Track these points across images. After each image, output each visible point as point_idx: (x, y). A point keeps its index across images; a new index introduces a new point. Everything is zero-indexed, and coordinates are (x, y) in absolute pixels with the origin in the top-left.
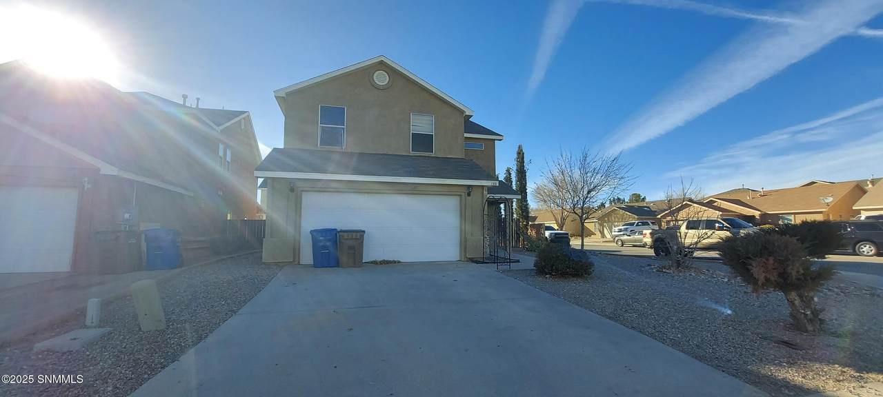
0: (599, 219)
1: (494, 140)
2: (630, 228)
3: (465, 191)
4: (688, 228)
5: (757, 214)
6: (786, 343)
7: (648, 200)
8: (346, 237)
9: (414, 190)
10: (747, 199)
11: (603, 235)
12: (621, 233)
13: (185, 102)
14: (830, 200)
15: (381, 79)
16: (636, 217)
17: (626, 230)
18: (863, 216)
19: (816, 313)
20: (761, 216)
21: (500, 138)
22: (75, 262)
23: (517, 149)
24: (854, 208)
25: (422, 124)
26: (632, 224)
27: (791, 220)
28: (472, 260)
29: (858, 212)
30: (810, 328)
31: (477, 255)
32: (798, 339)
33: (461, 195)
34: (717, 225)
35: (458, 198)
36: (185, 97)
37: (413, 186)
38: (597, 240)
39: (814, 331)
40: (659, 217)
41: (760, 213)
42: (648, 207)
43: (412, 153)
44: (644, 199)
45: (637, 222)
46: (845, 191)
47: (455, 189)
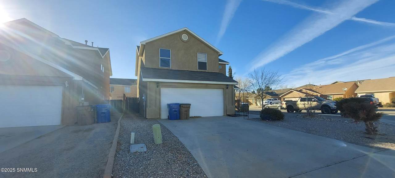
0: (255, 98)
1: (225, 64)
2: (270, 101)
3: (225, 87)
4: (301, 101)
5: (319, 95)
6: (368, 138)
7: (272, 89)
8: (184, 107)
9: (207, 86)
10: (314, 89)
11: (257, 105)
12: (266, 103)
13: (86, 44)
14: (346, 89)
15: (185, 37)
16: (271, 96)
17: (268, 102)
18: (359, 95)
19: (374, 128)
20: (320, 96)
21: (228, 63)
22: (63, 120)
23: (229, 68)
24: (355, 92)
25: (202, 58)
26: (271, 100)
27: (331, 97)
28: (229, 115)
29: (357, 94)
30: (373, 133)
31: (233, 113)
32: (371, 136)
33: (224, 89)
34: (313, 100)
35: (222, 90)
36: (86, 41)
37: (206, 85)
38: (254, 107)
39: (374, 134)
40: (280, 96)
41: (320, 94)
42: (275, 92)
43: (198, 70)
44: (271, 89)
45: (272, 99)
46: (351, 86)
47: (222, 86)
